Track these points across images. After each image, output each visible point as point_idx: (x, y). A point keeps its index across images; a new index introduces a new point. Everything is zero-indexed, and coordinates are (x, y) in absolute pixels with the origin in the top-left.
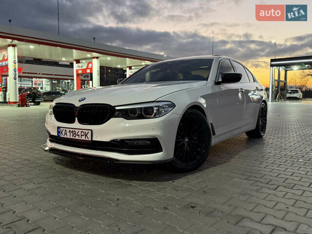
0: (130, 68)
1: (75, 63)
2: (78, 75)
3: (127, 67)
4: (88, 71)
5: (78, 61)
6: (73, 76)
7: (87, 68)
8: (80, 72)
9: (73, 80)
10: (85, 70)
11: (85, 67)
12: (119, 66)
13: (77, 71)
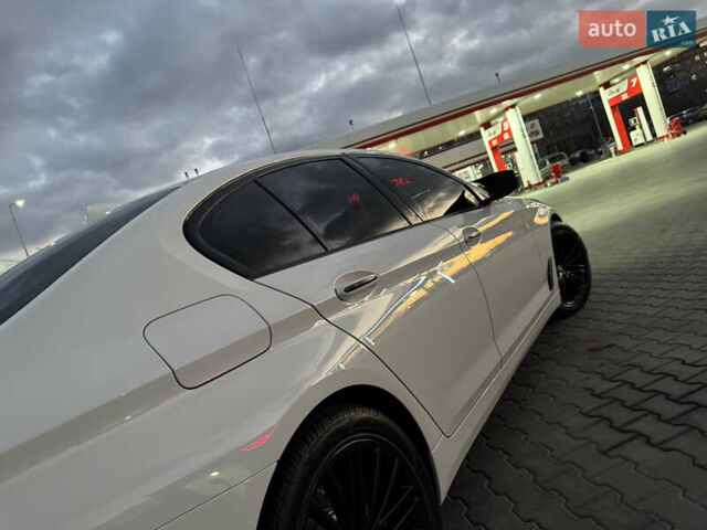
0: (607, 85)
1: (482, 130)
2: (494, 149)
3: (600, 86)
4: (506, 136)
5: (487, 125)
6: (486, 153)
7: (503, 132)
8: (495, 143)
9: (488, 159)
10: (500, 138)
11: (499, 132)
12: (579, 93)
13: (490, 142)
